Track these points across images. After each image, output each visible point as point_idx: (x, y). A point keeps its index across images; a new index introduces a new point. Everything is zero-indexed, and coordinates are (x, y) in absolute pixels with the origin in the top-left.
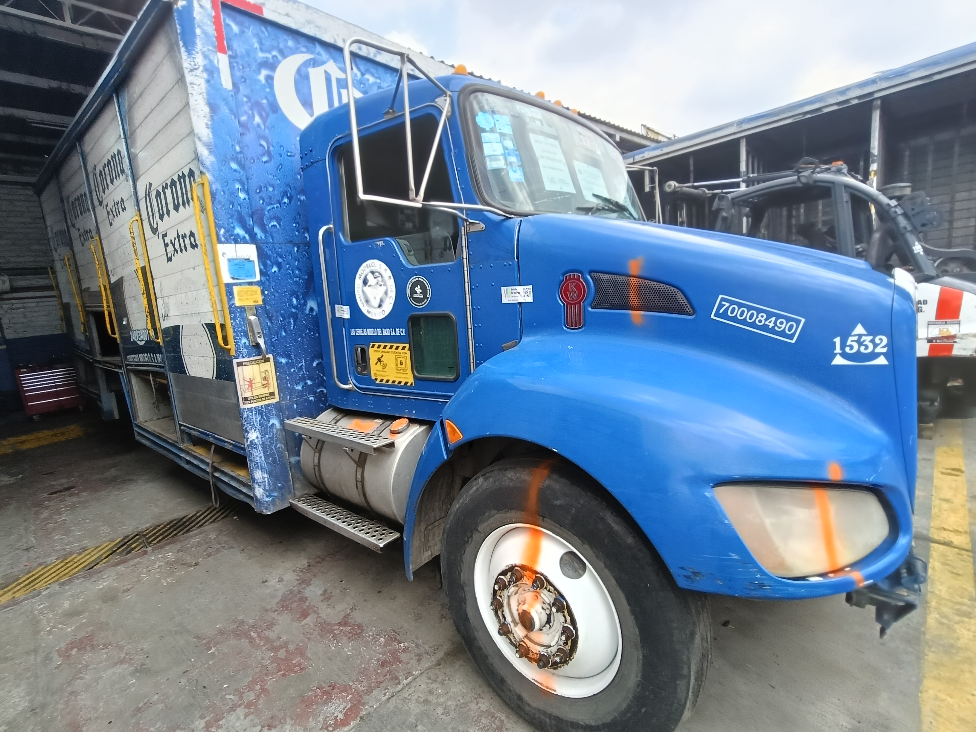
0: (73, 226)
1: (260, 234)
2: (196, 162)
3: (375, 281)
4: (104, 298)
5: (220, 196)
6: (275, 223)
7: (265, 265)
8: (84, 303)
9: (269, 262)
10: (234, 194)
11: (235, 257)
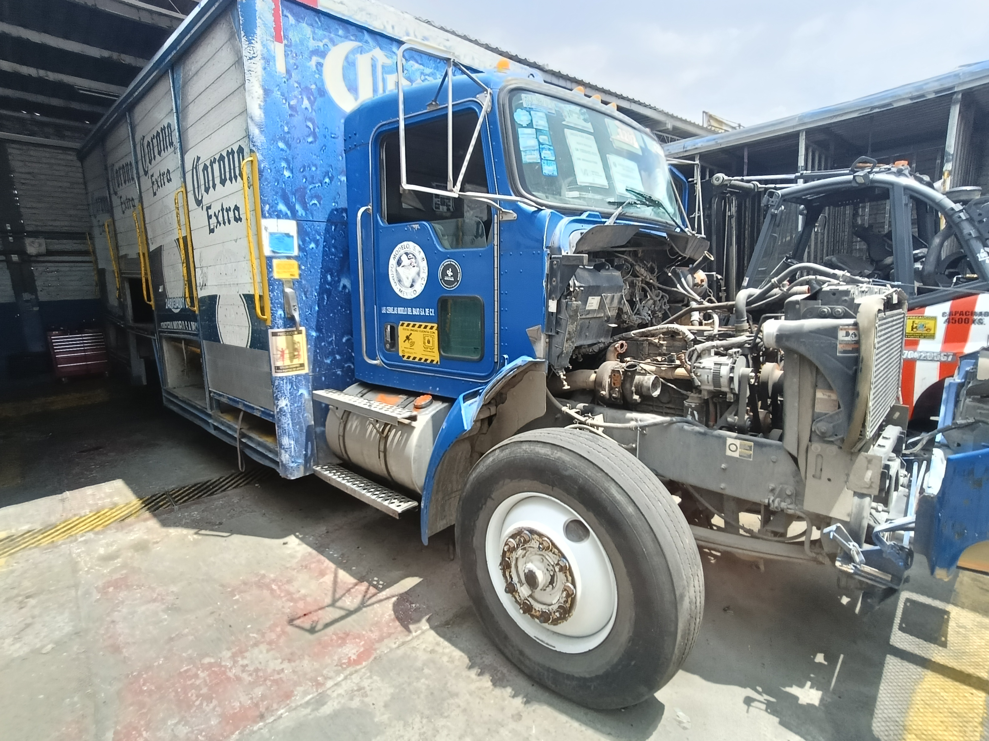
0: (116, 193)
1: (300, 211)
2: (246, 140)
3: (409, 261)
4: (143, 265)
5: (267, 174)
6: (316, 202)
7: (304, 241)
8: (120, 270)
9: (307, 239)
10: (279, 172)
11: (275, 231)
